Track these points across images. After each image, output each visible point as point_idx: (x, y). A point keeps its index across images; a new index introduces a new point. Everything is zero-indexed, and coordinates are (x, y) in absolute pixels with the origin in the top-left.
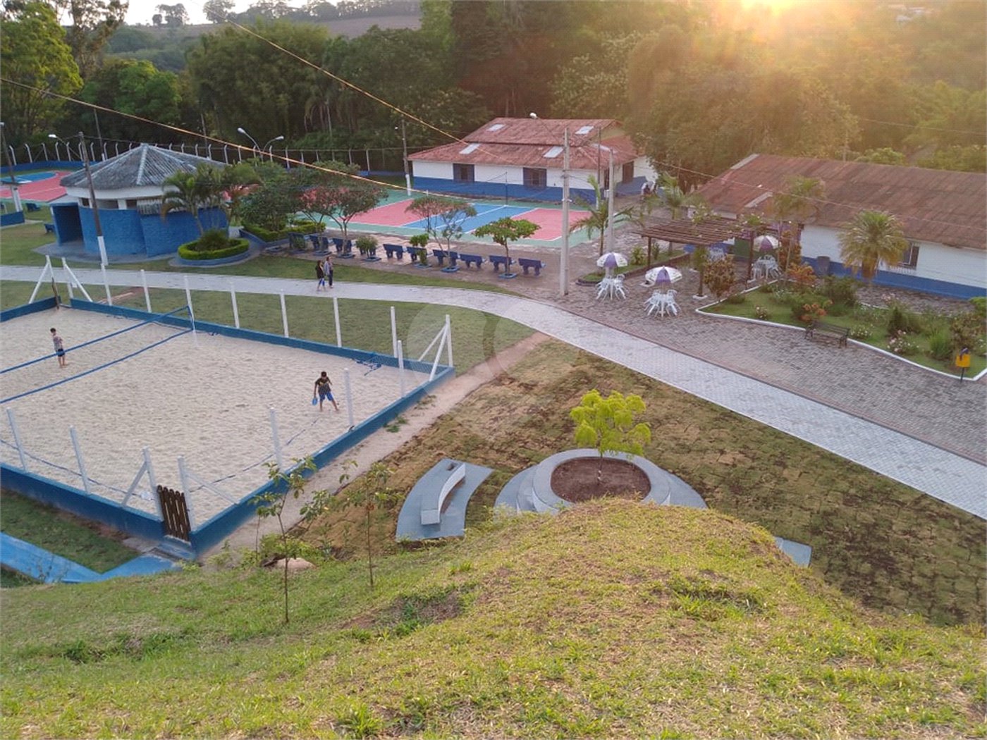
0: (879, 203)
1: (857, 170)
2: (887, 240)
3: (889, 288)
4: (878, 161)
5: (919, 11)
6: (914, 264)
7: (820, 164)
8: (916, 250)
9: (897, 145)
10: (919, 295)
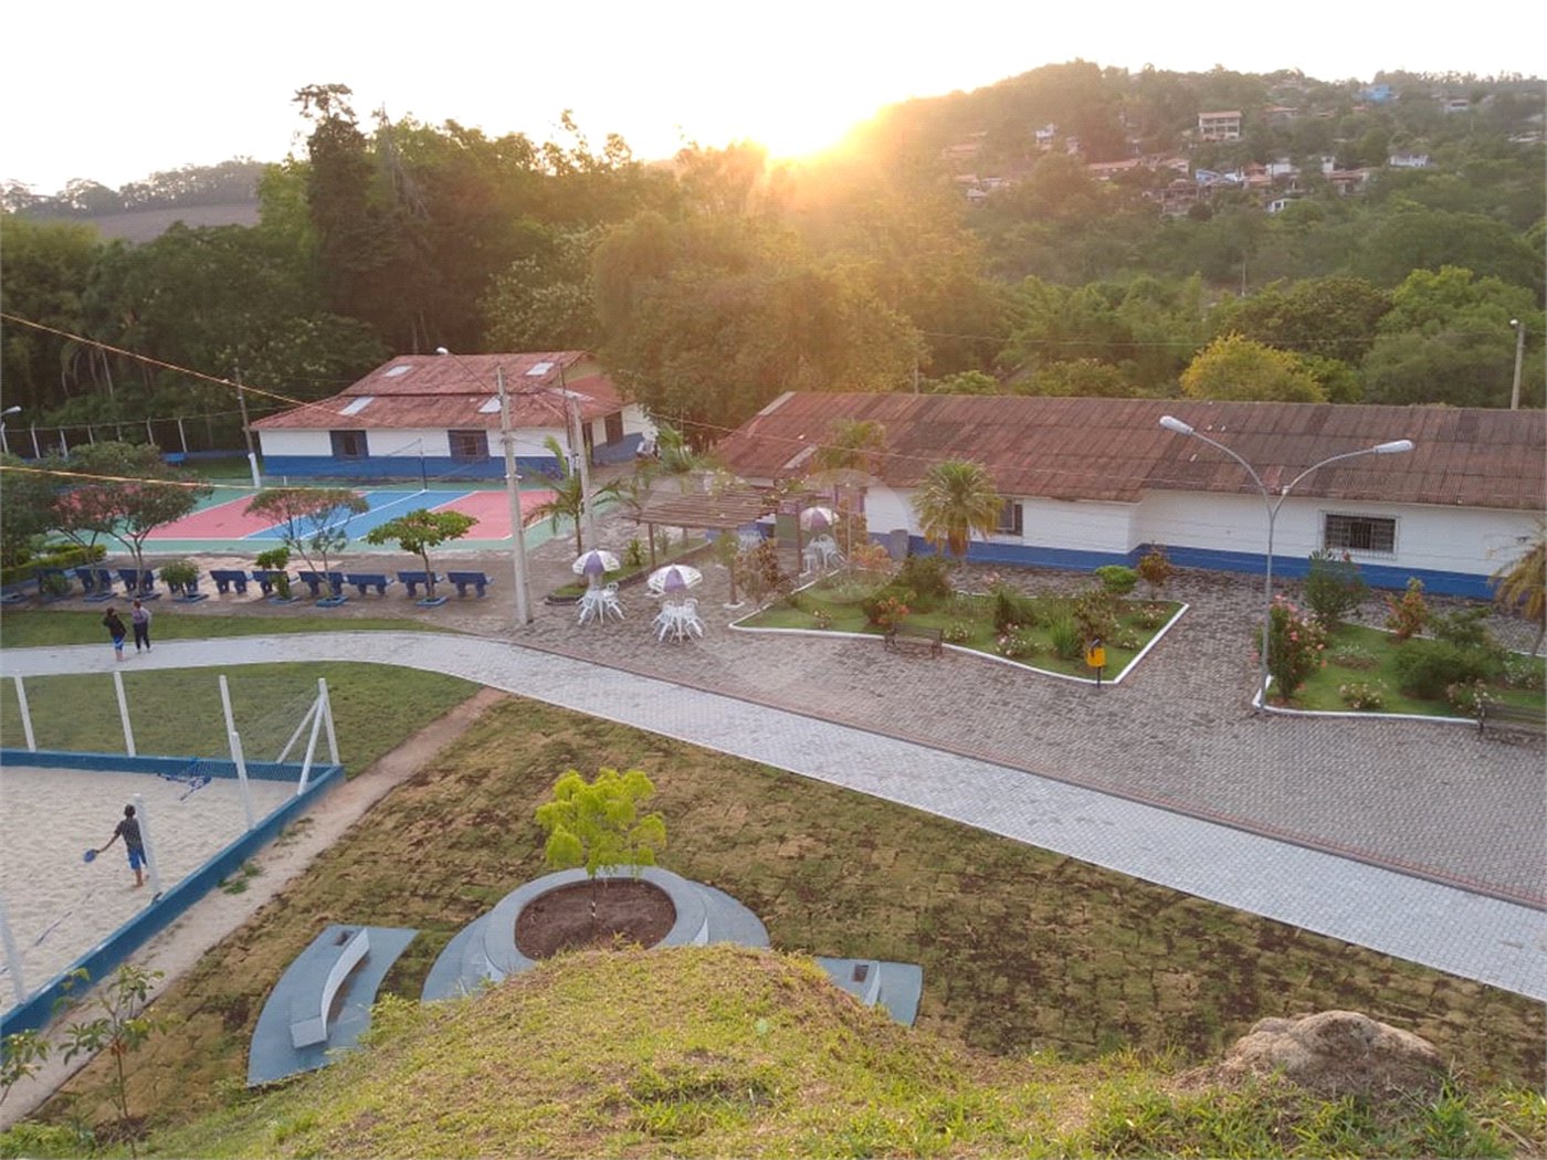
0: (963, 448)
1: (930, 405)
2: (976, 499)
3: (991, 566)
4: (962, 390)
5: (995, 183)
6: (1018, 531)
7: (878, 400)
8: (1019, 509)
9: (988, 367)
10: (1032, 571)
